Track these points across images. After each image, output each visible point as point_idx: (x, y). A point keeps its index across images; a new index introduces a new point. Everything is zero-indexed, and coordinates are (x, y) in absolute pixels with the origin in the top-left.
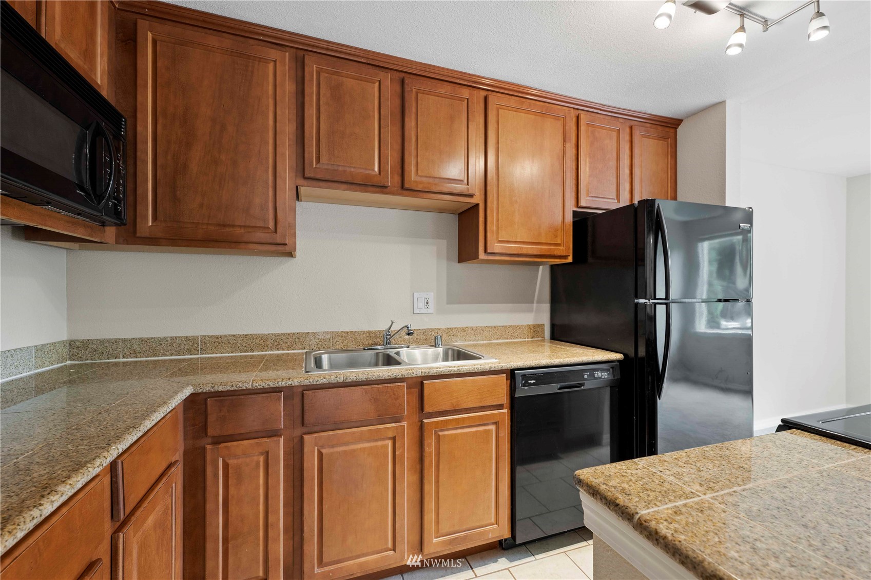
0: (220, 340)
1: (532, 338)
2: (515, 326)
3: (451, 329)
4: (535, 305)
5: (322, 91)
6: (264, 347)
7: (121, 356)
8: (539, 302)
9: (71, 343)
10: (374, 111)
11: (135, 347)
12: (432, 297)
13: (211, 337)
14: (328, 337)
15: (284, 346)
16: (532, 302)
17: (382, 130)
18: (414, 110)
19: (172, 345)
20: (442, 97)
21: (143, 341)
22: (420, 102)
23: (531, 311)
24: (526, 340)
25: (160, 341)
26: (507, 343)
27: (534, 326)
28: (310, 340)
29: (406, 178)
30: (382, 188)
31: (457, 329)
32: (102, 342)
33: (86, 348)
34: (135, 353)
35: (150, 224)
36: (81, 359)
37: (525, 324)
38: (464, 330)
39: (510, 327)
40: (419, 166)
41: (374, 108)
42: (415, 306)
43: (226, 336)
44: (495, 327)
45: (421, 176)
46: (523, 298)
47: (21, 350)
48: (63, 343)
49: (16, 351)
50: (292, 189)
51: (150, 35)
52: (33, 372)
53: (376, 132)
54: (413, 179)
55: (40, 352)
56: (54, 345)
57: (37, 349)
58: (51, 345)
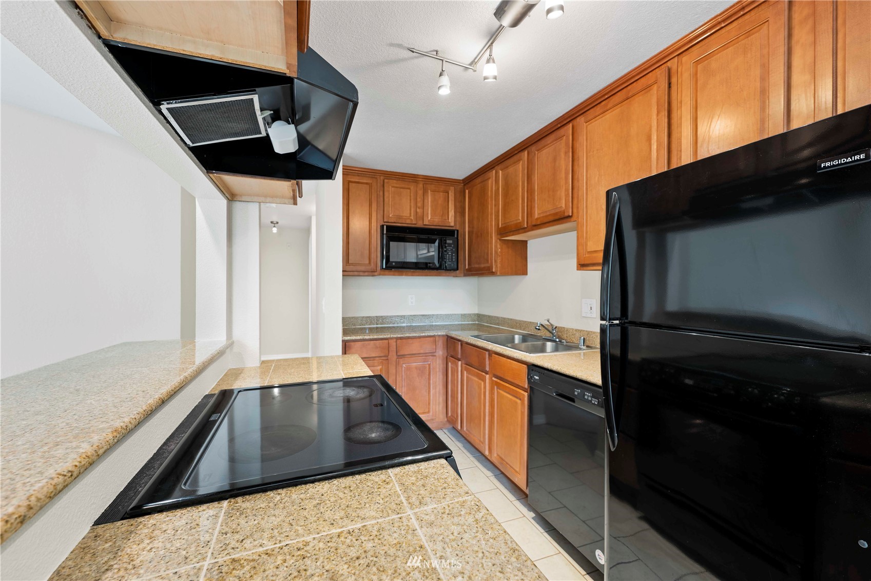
9: (478, 314)
10: (519, 181)
18: (536, 167)
20: (550, 146)
22: (539, 160)
35: (467, 267)
40: (538, 207)
41: (519, 179)
42: (583, 310)
45: (540, 214)
47: (455, 314)
48: (475, 315)
49: (453, 314)
50: (496, 242)
51: (467, 191)
52: (460, 323)
53: (520, 194)
54: (536, 217)
55: (463, 316)
56: (470, 314)
57: (462, 315)
58: (468, 314)
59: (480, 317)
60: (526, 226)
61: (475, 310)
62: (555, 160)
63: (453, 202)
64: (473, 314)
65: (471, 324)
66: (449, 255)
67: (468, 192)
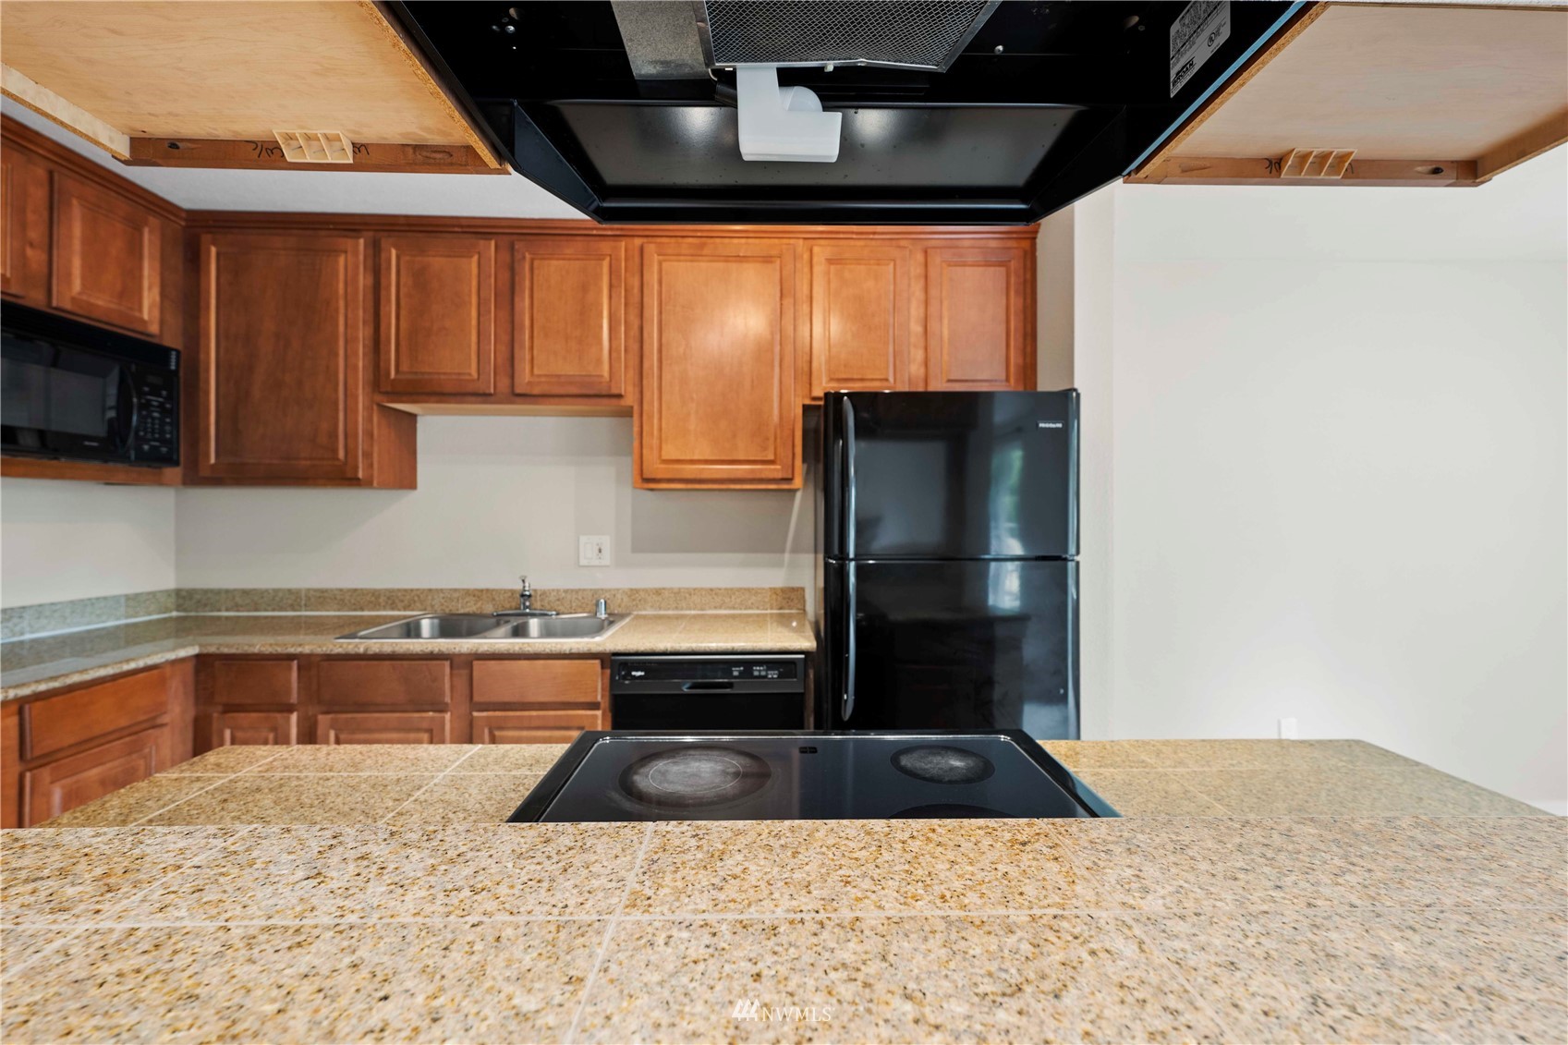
0: (326, 594)
1: (781, 608)
2: (749, 590)
3: (637, 591)
4: (787, 556)
5: (403, 281)
6: (376, 606)
7: (223, 608)
8: (795, 550)
9: (178, 592)
10: (470, 296)
11: (238, 600)
12: (606, 542)
13: (316, 590)
14: (456, 595)
15: (400, 605)
16: (783, 551)
17: (482, 319)
18: (527, 283)
19: (273, 599)
20: (569, 259)
21: (245, 592)
22: (536, 272)
23: (779, 565)
24: (769, 611)
25: (262, 593)
26: (734, 617)
27: (783, 590)
28: (433, 599)
29: (517, 380)
30: (484, 397)
31: (646, 591)
32: (206, 592)
33: (191, 599)
34: (237, 607)
35: (213, 460)
36: (185, 610)
37: (767, 585)
38: (658, 592)
39: (739, 590)
40: (535, 362)
41: (470, 291)
42: (582, 554)
43: (332, 590)
44: (712, 590)
45: (539, 376)
46: (766, 544)
47: (105, 598)
48: (167, 593)
49: (98, 599)
50: (369, 409)
51: (213, 250)
52: (123, 621)
53: (474, 322)
54: (526, 381)
55: (133, 600)
56: (153, 594)
57: (128, 598)
58: (149, 593)
59: (183, 597)
60: (492, 391)
61: (167, 580)
62: (584, 288)
63: (157, 265)
64: (161, 592)
65: (158, 621)
66: (153, 419)
67: (218, 255)
